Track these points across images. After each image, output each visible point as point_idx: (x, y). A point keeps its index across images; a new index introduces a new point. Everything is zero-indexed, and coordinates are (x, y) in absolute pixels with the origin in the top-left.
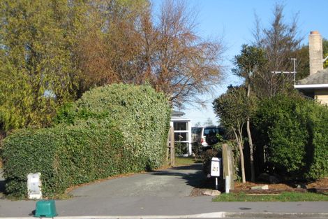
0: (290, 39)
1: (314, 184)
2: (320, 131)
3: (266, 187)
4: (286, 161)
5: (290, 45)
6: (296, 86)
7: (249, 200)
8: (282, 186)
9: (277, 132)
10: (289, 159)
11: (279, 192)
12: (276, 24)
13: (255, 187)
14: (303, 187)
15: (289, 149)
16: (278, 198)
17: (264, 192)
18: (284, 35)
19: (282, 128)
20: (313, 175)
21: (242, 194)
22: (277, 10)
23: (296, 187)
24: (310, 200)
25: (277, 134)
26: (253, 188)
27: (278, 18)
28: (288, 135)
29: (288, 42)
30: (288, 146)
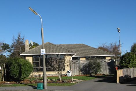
0: (22, 42)
1: (22, 81)
2: (23, 67)
3: (9, 83)
4: (14, 75)
5: (22, 44)
6: (20, 55)
7: (2, 86)
8: (13, 82)
9: (12, 67)
10: (15, 75)
11: (12, 84)
12: (19, 38)
13: (6, 82)
14: (19, 82)
15: (15, 72)
16: (11, 86)
17: (8, 84)
18: (21, 41)
19: (13, 66)
20: (22, 79)
21: (1, 85)
22: (19, 34)
23: (17, 82)
24: (20, 86)
25: (12, 68)
26: (5, 83)
27: (19, 36)
28: (15, 68)
29: (22, 43)
30: (14, 71)
